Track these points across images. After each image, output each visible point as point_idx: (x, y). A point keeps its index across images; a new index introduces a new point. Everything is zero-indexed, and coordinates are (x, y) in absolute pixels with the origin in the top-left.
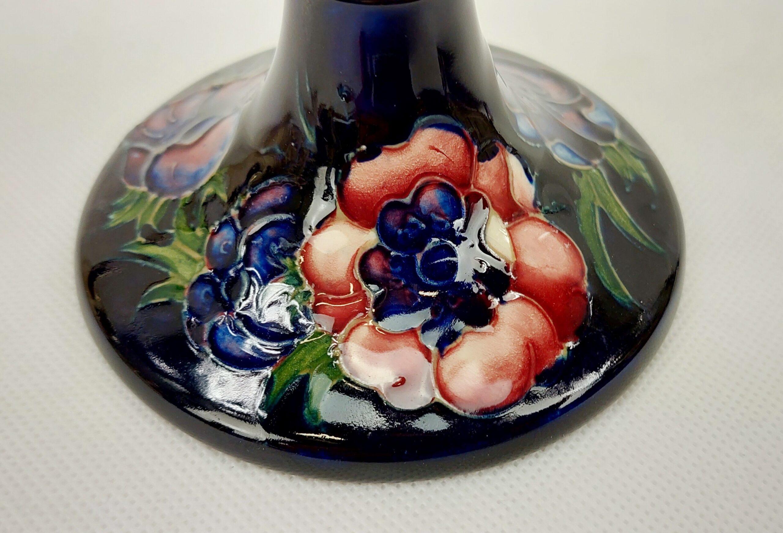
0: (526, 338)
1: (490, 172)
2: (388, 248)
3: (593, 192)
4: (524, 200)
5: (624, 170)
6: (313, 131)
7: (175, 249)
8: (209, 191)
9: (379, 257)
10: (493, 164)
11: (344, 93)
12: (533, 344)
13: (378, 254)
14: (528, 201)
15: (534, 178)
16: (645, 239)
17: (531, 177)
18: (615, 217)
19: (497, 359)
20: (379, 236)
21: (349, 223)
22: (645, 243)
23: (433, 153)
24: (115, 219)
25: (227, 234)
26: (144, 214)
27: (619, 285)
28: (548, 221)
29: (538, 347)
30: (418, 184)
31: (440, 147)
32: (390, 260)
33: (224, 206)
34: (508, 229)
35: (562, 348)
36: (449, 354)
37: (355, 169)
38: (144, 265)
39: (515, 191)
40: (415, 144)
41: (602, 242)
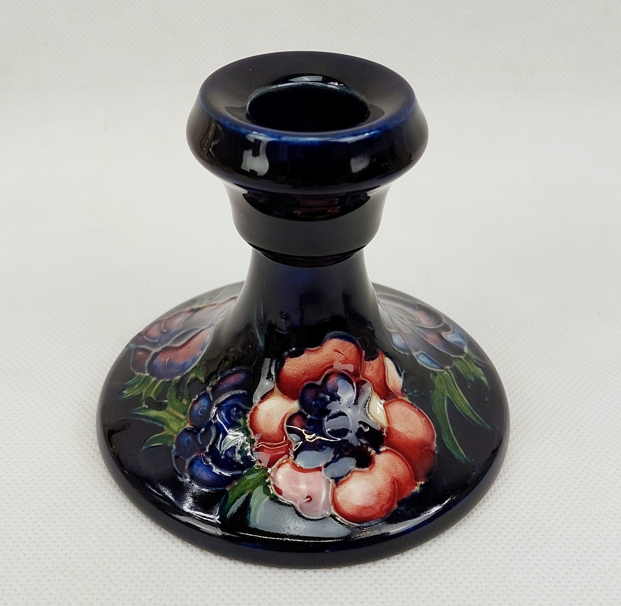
0: (392, 477)
1: (373, 367)
2: (305, 413)
3: (444, 387)
4: (395, 387)
5: (468, 374)
6: (263, 338)
7: (168, 412)
8: (193, 375)
9: (299, 419)
10: (375, 363)
11: (284, 316)
12: (397, 481)
13: (299, 417)
14: (398, 388)
15: (402, 374)
16: (478, 419)
17: (401, 373)
18: (458, 404)
19: (373, 490)
20: (300, 405)
21: (281, 396)
22: (478, 422)
23: (336, 354)
24: (127, 393)
25: (203, 402)
26: (147, 390)
27: (458, 448)
28: (411, 403)
29: (400, 483)
30: (326, 373)
31: (341, 351)
32: (307, 421)
33: (202, 385)
34: (384, 406)
35: (416, 485)
36: (342, 484)
37: (287, 362)
38: (146, 422)
39: (389, 381)
40: (325, 348)
41: (448, 419)
